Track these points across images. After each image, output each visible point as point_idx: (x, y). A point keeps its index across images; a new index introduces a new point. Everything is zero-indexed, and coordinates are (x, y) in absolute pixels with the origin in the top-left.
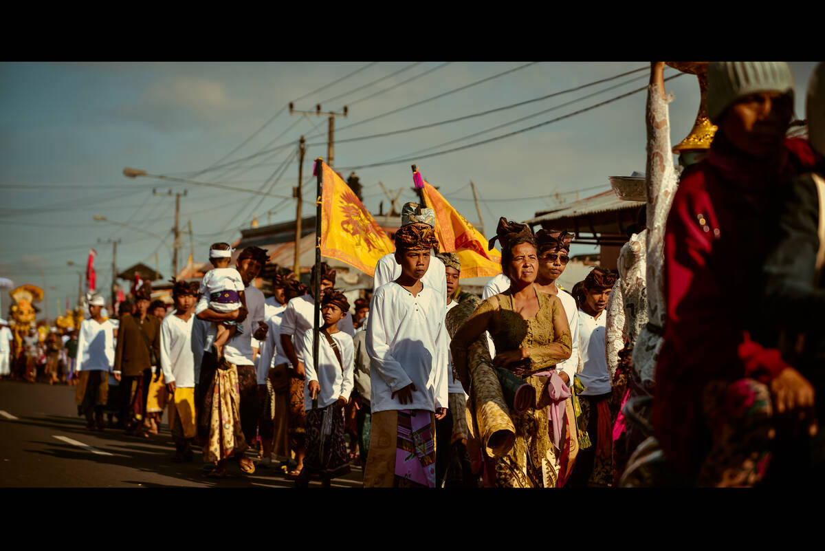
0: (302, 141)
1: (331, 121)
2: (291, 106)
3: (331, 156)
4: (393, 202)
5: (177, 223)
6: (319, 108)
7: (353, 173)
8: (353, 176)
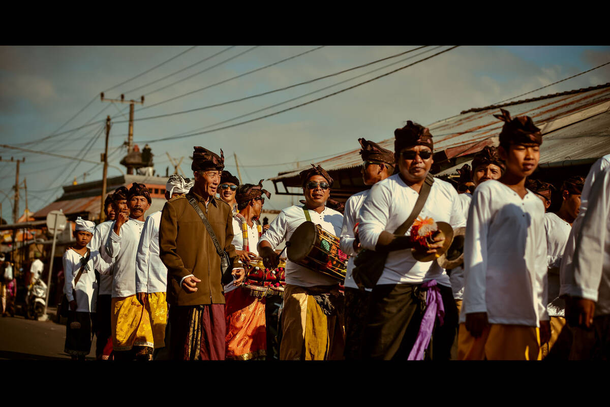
0: (108, 120)
1: (132, 106)
2: (102, 95)
3: (131, 133)
4: (176, 167)
5: (17, 181)
6: (123, 97)
7: (147, 145)
8: (147, 147)
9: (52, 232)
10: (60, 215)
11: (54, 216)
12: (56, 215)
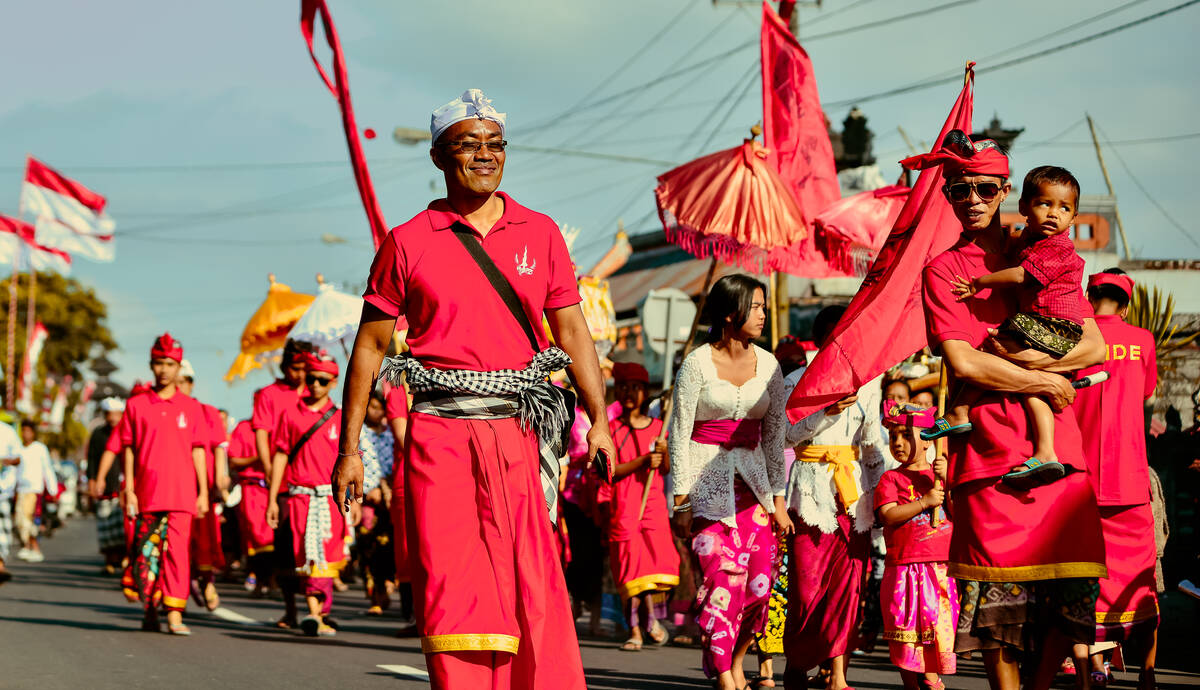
7: (855, 109)
8: (855, 115)
9: (659, 348)
10: (680, 300)
11: (664, 304)
12: (669, 300)
